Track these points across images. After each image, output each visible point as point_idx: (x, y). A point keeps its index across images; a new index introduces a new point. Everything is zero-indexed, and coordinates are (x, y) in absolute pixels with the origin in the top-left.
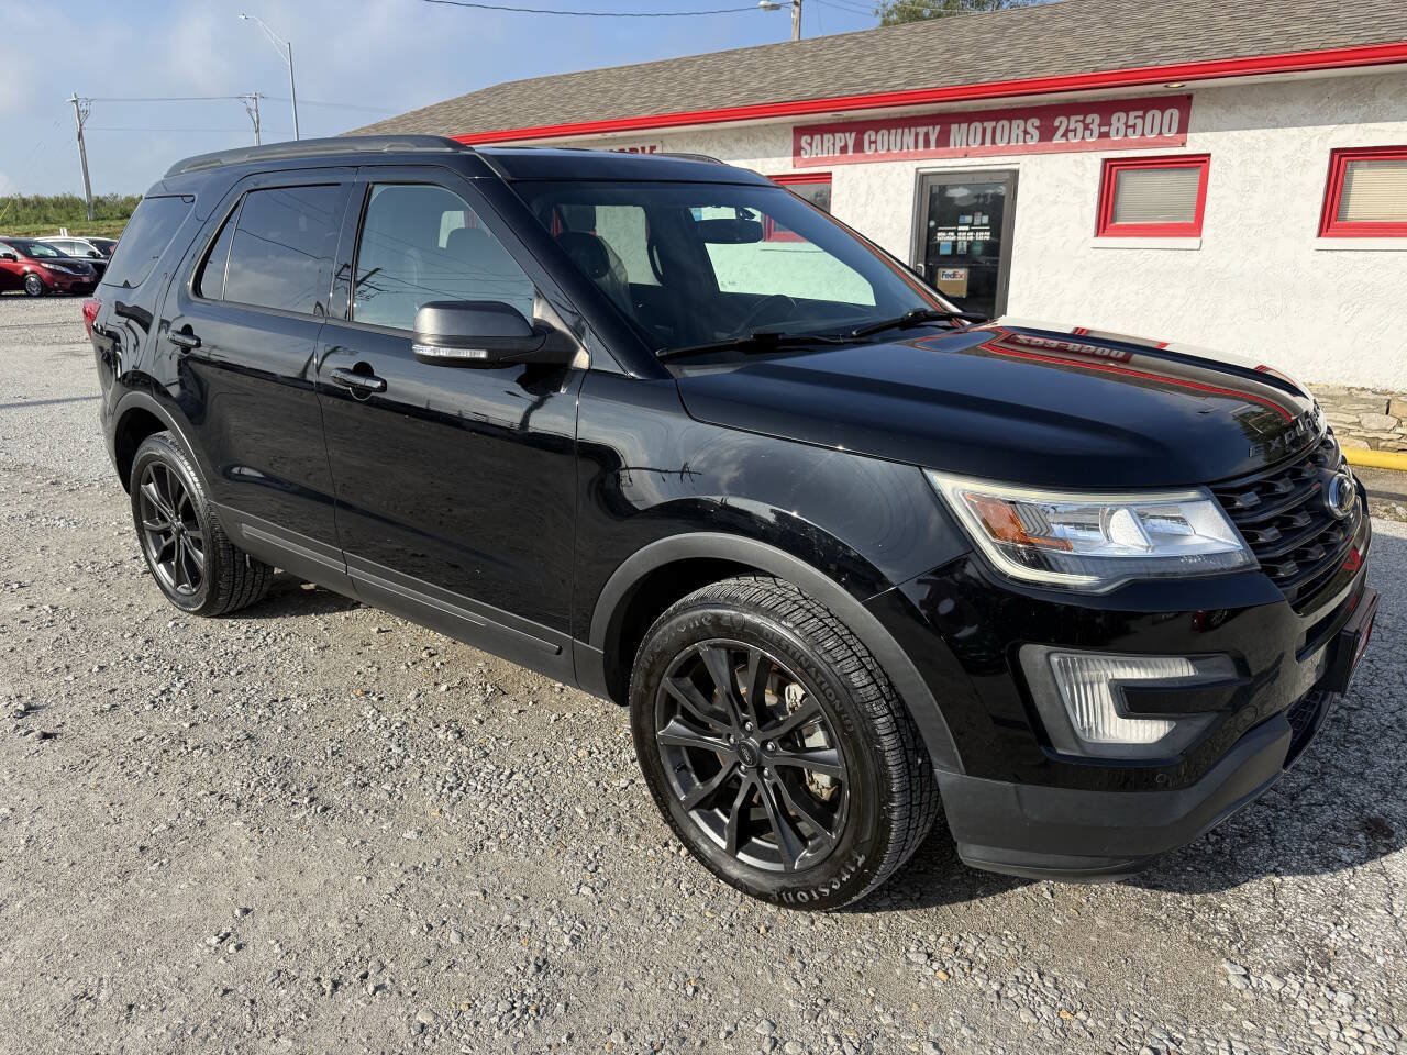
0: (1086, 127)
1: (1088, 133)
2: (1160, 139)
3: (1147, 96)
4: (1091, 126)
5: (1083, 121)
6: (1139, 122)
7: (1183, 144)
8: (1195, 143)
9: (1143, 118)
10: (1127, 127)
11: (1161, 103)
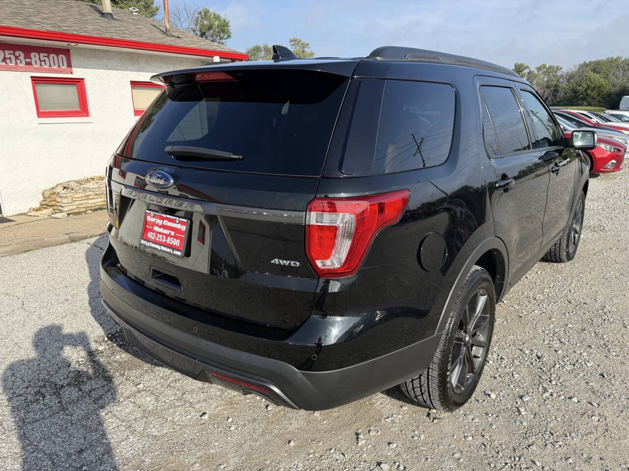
0: (17, 58)
1: (18, 61)
2: (59, 69)
3: (46, 46)
4: (19, 58)
5: (14, 54)
6: (46, 59)
7: (72, 73)
8: (77, 73)
9: (48, 57)
10: (41, 61)
11: (58, 51)
